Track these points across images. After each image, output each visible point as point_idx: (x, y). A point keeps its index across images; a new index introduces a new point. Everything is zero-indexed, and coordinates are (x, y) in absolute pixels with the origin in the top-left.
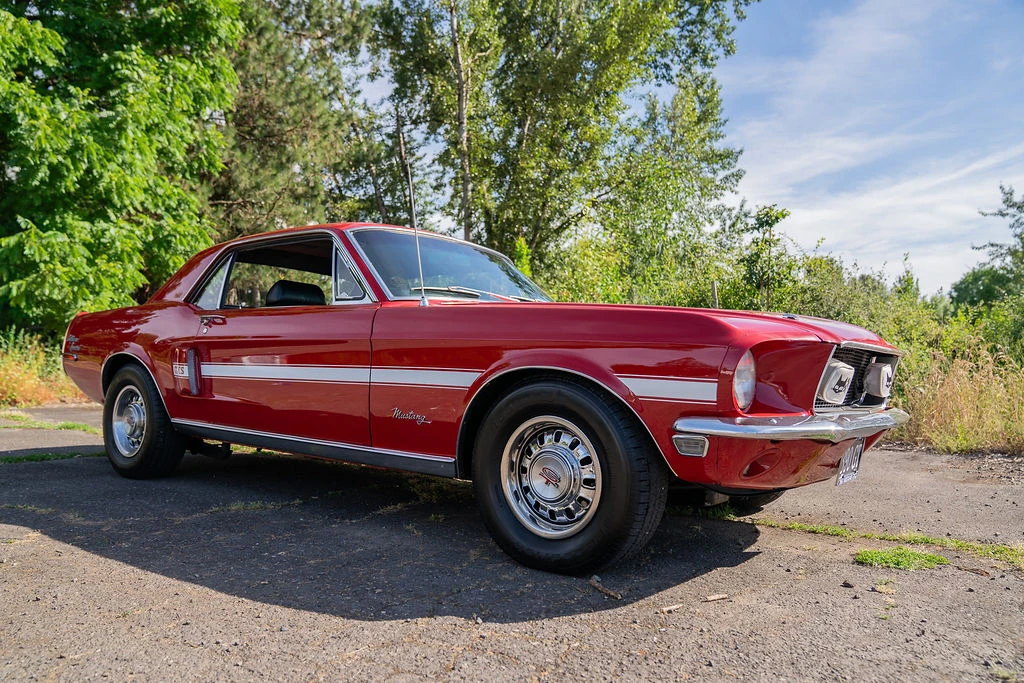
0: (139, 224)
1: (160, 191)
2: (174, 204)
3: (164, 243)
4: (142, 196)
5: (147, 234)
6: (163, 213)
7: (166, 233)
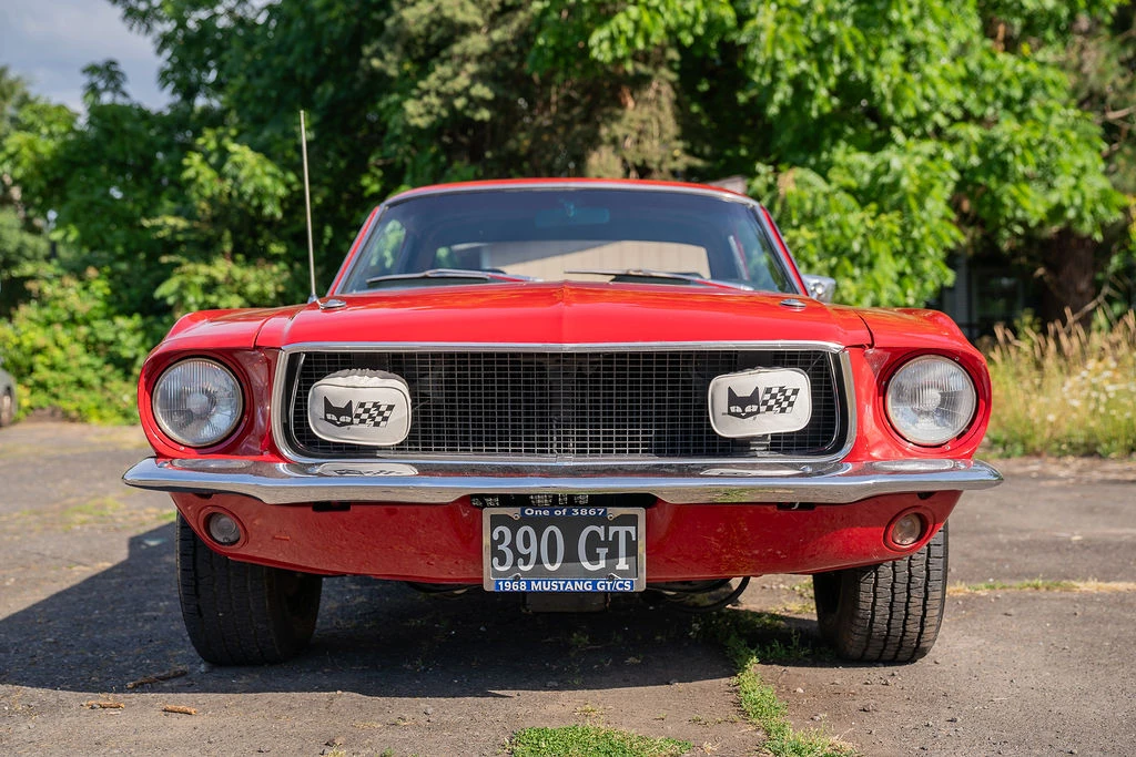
0: (954, 140)
1: (989, 76)
2: (1017, 93)
3: (998, 167)
4: (954, 93)
5: (968, 155)
6: (1000, 113)
7: (1000, 148)
